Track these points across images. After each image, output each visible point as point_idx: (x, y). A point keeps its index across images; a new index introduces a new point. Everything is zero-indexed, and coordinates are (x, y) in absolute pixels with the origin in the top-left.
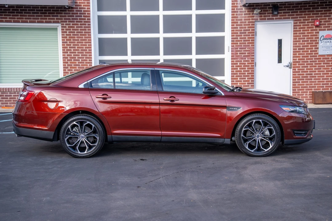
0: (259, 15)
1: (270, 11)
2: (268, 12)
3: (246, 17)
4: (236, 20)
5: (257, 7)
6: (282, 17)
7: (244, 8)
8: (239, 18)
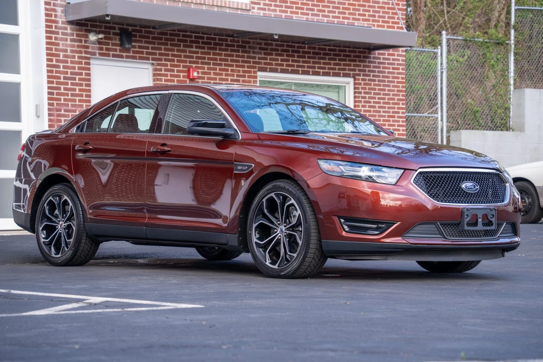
0: (98, 46)
1: (115, 39)
2: (114, 42)
3: (73, 46)
4: (56, 50)
5: (93, 29)
6: (138, 55)
7: (69, 27)
8: (61, 47)
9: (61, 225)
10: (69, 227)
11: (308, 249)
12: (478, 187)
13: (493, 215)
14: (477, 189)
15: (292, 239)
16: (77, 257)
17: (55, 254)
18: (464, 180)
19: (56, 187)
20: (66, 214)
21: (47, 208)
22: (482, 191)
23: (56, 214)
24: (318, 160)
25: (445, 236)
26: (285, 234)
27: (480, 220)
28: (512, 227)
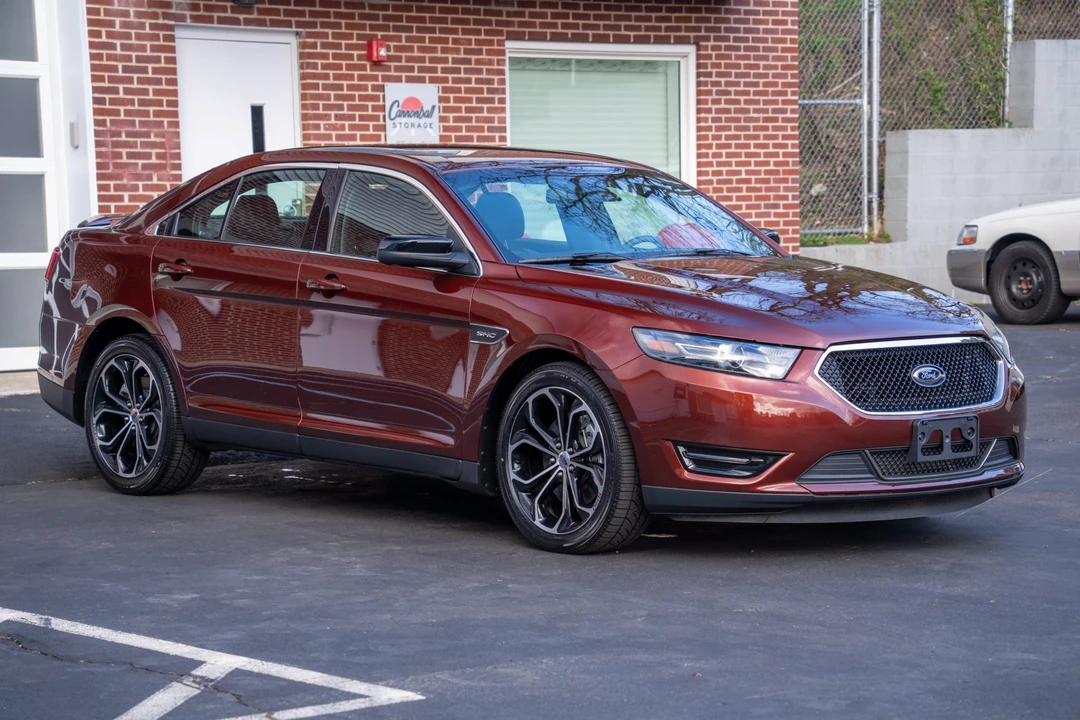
3: (140, 4)
4: (107, 13)
6: (268, 17)
8: (116, 7)
9: (134, 417)
10: (150, 421)
11: (616, 502)
12: (944, 375)
13: (972, 429)
14: (941, 379)
15: (585, 478)
16: (166, 480)
17: (125, 472)
18: (916, 363)
19: (122, 343)
20: (142, 394)
21: (106, 383)
22: (951, 381)
23: (124, 393)
24: (635, 330)
25: (881, 474)
26: (571, 468)
27: (947, 441)
28: (1009, 445)
